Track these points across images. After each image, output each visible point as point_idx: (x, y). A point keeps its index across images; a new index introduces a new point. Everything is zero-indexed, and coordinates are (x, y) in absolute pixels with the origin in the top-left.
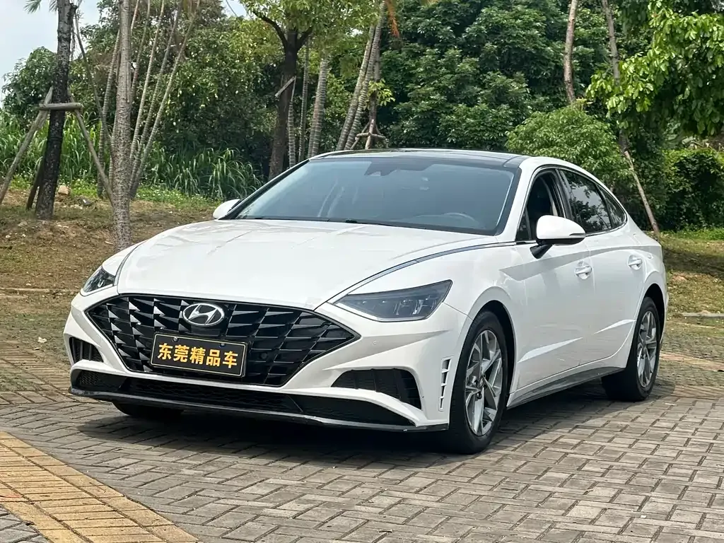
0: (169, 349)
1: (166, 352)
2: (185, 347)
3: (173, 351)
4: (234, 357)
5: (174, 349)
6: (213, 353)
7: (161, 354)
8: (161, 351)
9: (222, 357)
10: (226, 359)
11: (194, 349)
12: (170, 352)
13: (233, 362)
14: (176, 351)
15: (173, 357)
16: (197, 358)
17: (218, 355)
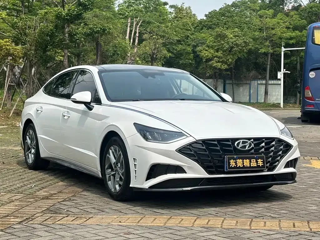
0: (234, 162)
1: (233, 163)
2: (241, 160)
3: (236, 162)
4: (262, 161)
5: (236, 161)
6: (253, 161)
7: (231, 165)
8: (231, 163)
9: (257, 162)
10: (258, 163)
11: (245, 160)
12: (235, 163)
13: (261, 163)
14: (237, 162)
15: (237, 165)
16: (247, 164)
17: (255, 162)
